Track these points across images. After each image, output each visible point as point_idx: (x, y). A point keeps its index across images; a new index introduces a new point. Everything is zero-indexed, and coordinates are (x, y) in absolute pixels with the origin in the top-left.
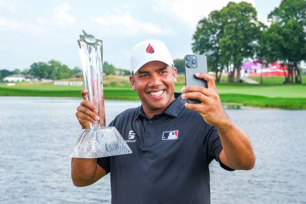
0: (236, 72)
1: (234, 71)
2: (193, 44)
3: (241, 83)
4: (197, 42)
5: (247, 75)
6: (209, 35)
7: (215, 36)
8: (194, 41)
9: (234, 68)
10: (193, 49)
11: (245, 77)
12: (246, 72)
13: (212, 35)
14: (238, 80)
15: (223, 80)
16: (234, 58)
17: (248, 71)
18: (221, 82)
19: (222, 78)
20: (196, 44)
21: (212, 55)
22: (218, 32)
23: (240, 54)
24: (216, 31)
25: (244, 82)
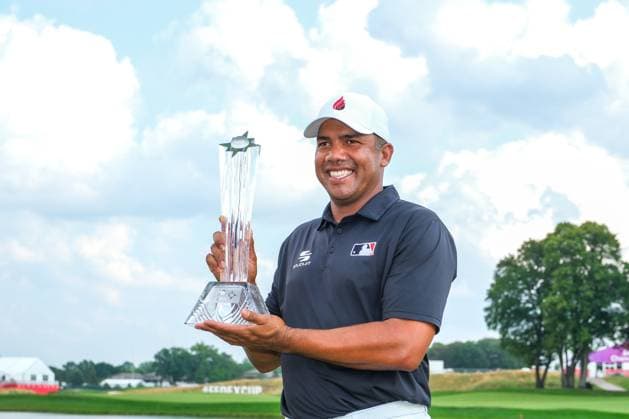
0: (578, 367)
1: (574, 365)
2: (487, 309)
3: (589, 389)
4: (496, 305)
5: (601, 374)
6: (521, 291)
7: (533, 292)
8: (489, 303)
9: (573, 359)
10: (487, 318)
11: (596, 377)
12: (599, 367)
13: (526, 291)
14: (583, 384)
15: (551, 385)
16: (574, 338)
17: (604, 366)
18: (546, 387)
19: (548, 380)
20: (494, 310)
21: (527, 332)
22: (539, 285)
23: (585, 330)
24: (536, 283)
25: (594, 388)
